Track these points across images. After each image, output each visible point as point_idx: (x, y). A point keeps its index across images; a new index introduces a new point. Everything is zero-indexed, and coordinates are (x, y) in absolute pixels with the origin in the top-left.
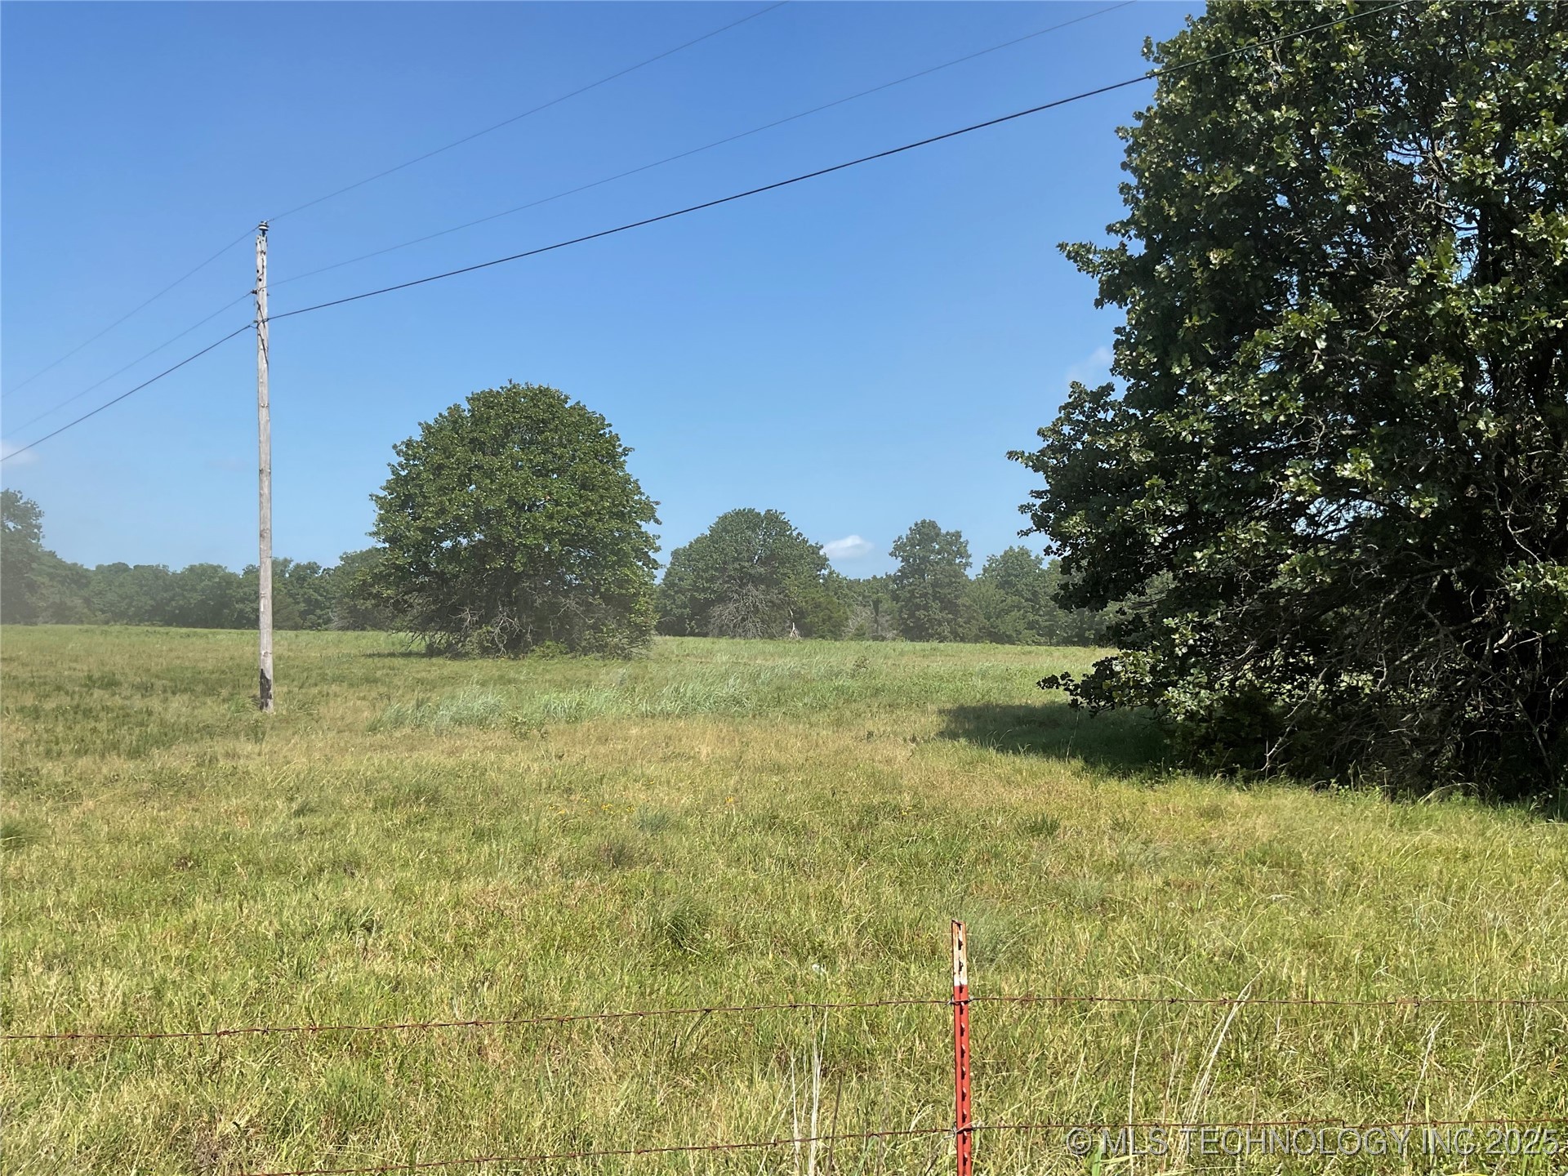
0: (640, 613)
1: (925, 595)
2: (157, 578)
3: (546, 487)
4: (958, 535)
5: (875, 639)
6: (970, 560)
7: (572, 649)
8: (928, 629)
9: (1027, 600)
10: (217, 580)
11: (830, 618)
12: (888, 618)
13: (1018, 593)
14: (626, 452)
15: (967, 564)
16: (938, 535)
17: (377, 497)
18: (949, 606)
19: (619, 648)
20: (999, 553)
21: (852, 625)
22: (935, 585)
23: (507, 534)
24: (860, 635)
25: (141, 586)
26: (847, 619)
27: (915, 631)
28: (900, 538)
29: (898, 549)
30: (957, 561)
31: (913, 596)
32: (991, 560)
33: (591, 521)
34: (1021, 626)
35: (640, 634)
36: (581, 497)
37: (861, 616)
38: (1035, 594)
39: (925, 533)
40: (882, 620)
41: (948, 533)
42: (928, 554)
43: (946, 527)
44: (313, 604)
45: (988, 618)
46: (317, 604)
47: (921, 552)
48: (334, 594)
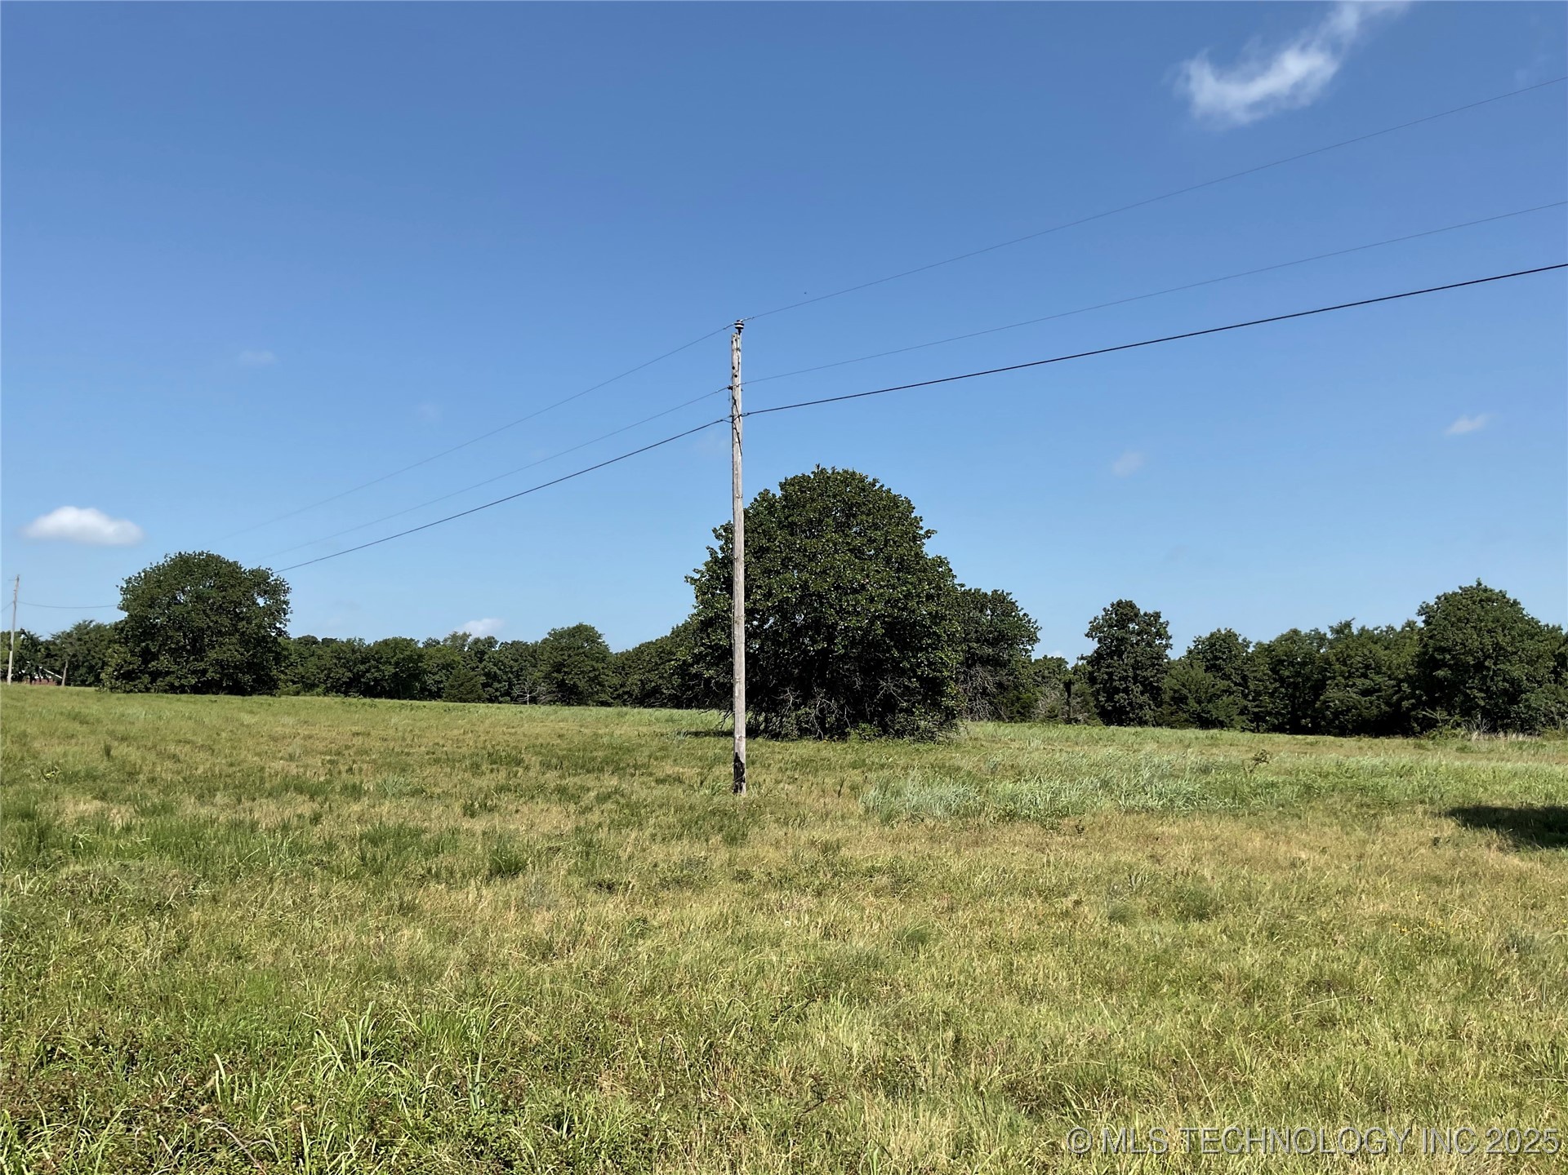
0: (949, 696)
1: (1124, 679)
2: (354, 652)
3: (863, 570)
4: (1157, 615)
5: (1068, 721)
6: (1171, 642)
7: (885, 732)
8: (1128, 713)
9: (1236, 684)
10: (408, 653)
11: (1018, 699)
12: (1079, 700)
13: (1227, 677)
14: (928, 534)
15: (1167, 646)
16: (1136, 615)
17: (692, 579)
18: (1153, 691)
19: (929, 732)
20: (1206, 634)
21: (1042, 706)
22: (1136, 666)
23: (831, 616)
24: (1051, 717)
25: (339, 659)
26: (1036, 700)
27: (1114, 715)
28: (1095, 619)
29: (1094, 630)
30: (1157, 642)
31: (1111, 679)
32: (1197, 641)
33: (912, 604)
34: (1235, 711)
35: (950, 716)
36: (899, 579)
37: (1049, 698)
38: (1245, 678)
39: (1124, 613)
40: (1073, 702)
41: (1145, 614)
42: (1127, 636)
43: (1145, 607)
44: (492, 677)
45: (1199, 702)
46: (495, 678)
47: (1120, 634)
48: (511, 667)
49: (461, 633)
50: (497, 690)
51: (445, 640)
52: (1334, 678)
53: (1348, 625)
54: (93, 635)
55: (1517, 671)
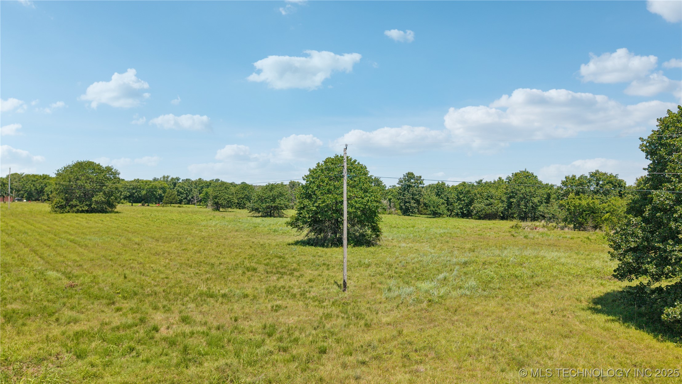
1: (409, 199)
4: (421, 177)
8: (410, 210)
9: (445, 200)
12: (393, 204)
13: (442, 198)
16: (414, 177)
22: (413, 194)
27: (406, 212)
28: (401, 178)
30: (420, 186)
31: (405, 199)
34: (445, 210)
38: (448, 198)
39: (410, 176)
40: (391, 205)
41: (417, 177)
42: (411, 184)
43: (416, 174)
44: (180, 193)
45: (434, 208)
46: (181, 193)
47: (408, 183)
48: (187, 189)
49: (166, 176)
50: (182, 197)
51: (161, 178)
52: (477, 199)
53: (481, 181)
54: (25, 179)
55: (536, 200)
